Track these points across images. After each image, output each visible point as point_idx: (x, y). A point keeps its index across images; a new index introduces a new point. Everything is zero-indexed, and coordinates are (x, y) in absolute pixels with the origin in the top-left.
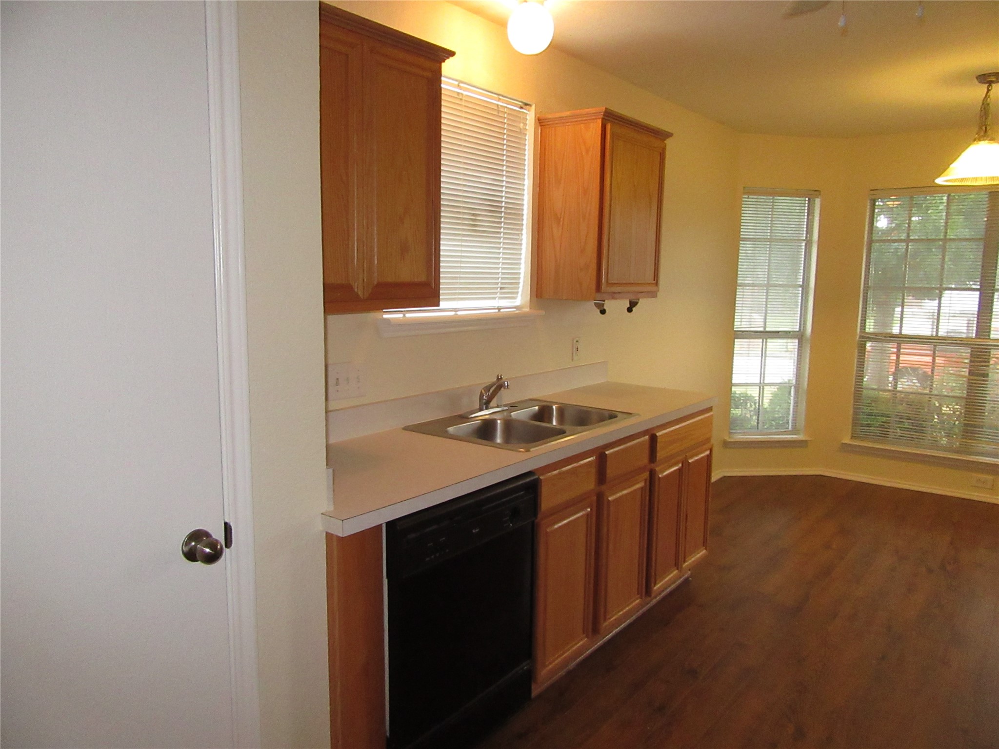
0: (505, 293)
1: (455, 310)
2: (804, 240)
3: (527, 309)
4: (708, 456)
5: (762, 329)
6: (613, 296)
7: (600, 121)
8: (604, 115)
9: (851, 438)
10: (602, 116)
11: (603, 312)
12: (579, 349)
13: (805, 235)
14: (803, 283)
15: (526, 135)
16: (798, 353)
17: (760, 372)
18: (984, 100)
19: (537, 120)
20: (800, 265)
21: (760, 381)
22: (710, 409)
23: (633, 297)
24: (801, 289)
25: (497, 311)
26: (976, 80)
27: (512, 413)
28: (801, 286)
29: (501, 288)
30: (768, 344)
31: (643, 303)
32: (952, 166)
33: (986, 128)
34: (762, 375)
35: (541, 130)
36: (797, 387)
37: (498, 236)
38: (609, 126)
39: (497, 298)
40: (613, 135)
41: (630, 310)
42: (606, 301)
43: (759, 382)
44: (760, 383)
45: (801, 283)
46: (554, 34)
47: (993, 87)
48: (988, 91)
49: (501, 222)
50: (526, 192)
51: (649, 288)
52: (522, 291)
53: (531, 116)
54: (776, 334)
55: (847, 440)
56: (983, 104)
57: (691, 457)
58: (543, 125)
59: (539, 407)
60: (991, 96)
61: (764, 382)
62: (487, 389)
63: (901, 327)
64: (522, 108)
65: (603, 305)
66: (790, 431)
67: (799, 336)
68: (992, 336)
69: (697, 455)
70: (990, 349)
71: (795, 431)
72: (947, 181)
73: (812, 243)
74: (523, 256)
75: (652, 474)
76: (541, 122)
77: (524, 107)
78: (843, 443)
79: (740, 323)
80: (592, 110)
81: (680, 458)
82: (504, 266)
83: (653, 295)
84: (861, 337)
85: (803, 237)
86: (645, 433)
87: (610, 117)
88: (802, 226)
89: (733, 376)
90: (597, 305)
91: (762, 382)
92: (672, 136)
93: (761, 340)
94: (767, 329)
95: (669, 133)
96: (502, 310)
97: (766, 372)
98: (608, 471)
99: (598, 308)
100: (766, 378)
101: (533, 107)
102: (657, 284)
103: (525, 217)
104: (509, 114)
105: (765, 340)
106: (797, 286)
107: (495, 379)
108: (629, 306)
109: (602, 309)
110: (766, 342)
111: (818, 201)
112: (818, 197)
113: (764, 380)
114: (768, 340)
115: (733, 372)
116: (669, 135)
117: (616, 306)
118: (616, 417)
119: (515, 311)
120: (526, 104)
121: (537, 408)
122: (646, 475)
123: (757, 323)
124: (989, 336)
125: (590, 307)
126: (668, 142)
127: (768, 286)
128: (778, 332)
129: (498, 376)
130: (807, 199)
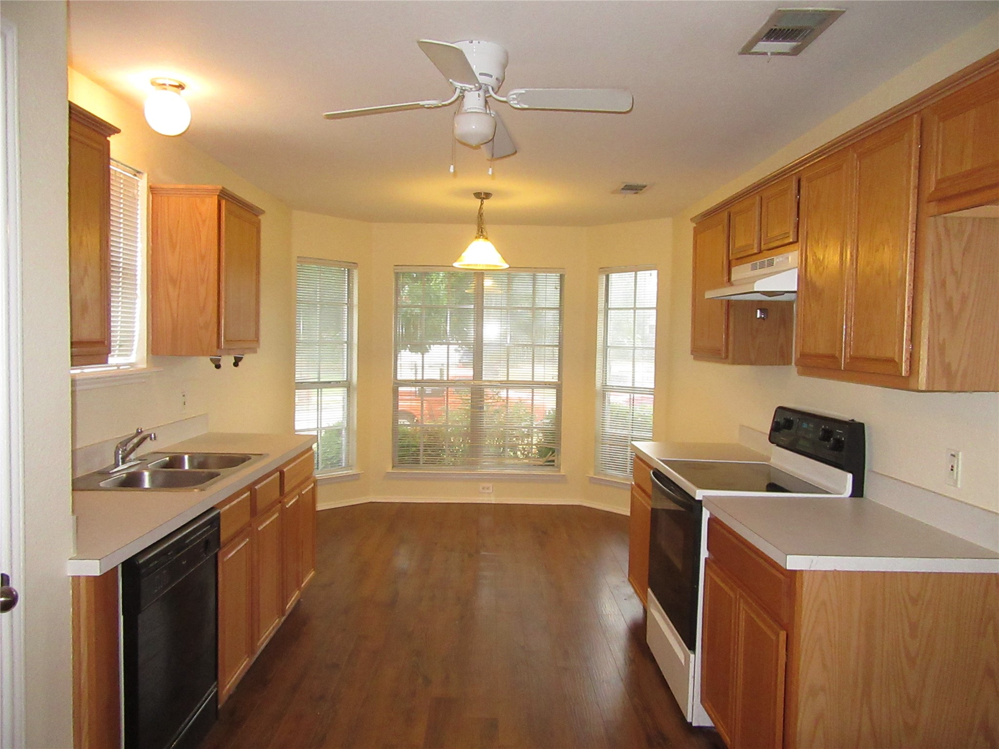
0: (123, 350)
2: (346, 304)
3: (144, 366)
4: (312, 488)
5: (316, 380)
7: (216, 197)
8: (220, 192)
9: (393, 467)
10: (218, 194)
11: (218, 366)
12: (186, 403)
13: (346, 300)
14: (348, 340)
15: (138, 200)
16: (347, 399)
17: (317, 418)
18: (479, 210)
19: (149, 188)
20: (344, 325)
21: (318, 426)
23: (240, 353)
24: (346, 345)
25: (116, 368)
26: (473, 195)
27: (149, 465)
28: (346, 343)
29: (120, 346)
30: (323, 393)
31: (247, 359)
32: (463, 254)
33: (482, 230)
34: (319, 421)
35: (153, 198)
36: (348, 429)
37: (117, 295)
38: (223, 203)
39: (116, 356)
40: (226, 210)
41: (236, 364)
42: (223, 357)
43: (316, 427)
44: (318, 428)
45: (346, 340)
46: (191, 122)
47: (485, 202)
48: (482, 204)
49: (119, 282)
50: (139, 254)
51: (252, 345)
52: (137, 349)
53: (143, 184)
54: (329, 384)
55: (390, 470)
56: (479, 213)
57: (304, 490)
58: (155, 194)
59: (169, 458)
60: (484, 209)
61: (321, 427)
62: (125, 443)
63: (423, 374)
64: (135, 175)
65: (219, 360)
66: (344, 467)
67: (347, 385)
68: (484, 379)
69: (306, 488)
70: (484, 388)
71: (349, 466)
72: (460, 265)
73: (353, 306)
74: (137, 315)
75: (283, 505)
76: (152, 190)
77: (138, 174)
78: (388, 472)
79: (299, 377)
80: (210, 187)
81: (297, 490)
82: (122, 325)
83: (254, 350)
84: (395, 383)
85: (345, 301)
86: (276, 470)
87: (224, 195)
88: (344, 292)
89: (296, 423)
90: (213, 361)
91: (319, 426)
92: (263, 213)
93: (316, 390)
94: (321, 380)
95: (263, 211)
96: (121, 368)
97: (322, 418)
98: (258, 504)
99: (214, 363)
100: (322, 423)
101: (145, 175)
102: (257, 341)
103: (138, 278)
104: (124, 180)
105: (319, 390)
106: (343, 343)
107: (135, 432)
108: (234, 361)
109: (218, 364)
110: (321, 391)
111: (356, 273)
112: (356, 269)
113: (321, 424)
114: (323, 390)
115: (296, 420)
116: (263, 212)
117: (227, 361)
118: (250, 459)
119: (129, 368)
120: (138, 172)
121: (168, 459)
122: (279, 506)
123: (313, 377)
124: (482, 378)
125: (205, 362)
126: (261, 217)
127: (320, 342)
128: (330, 382)
129: (138, 430)
130: (346, 270)
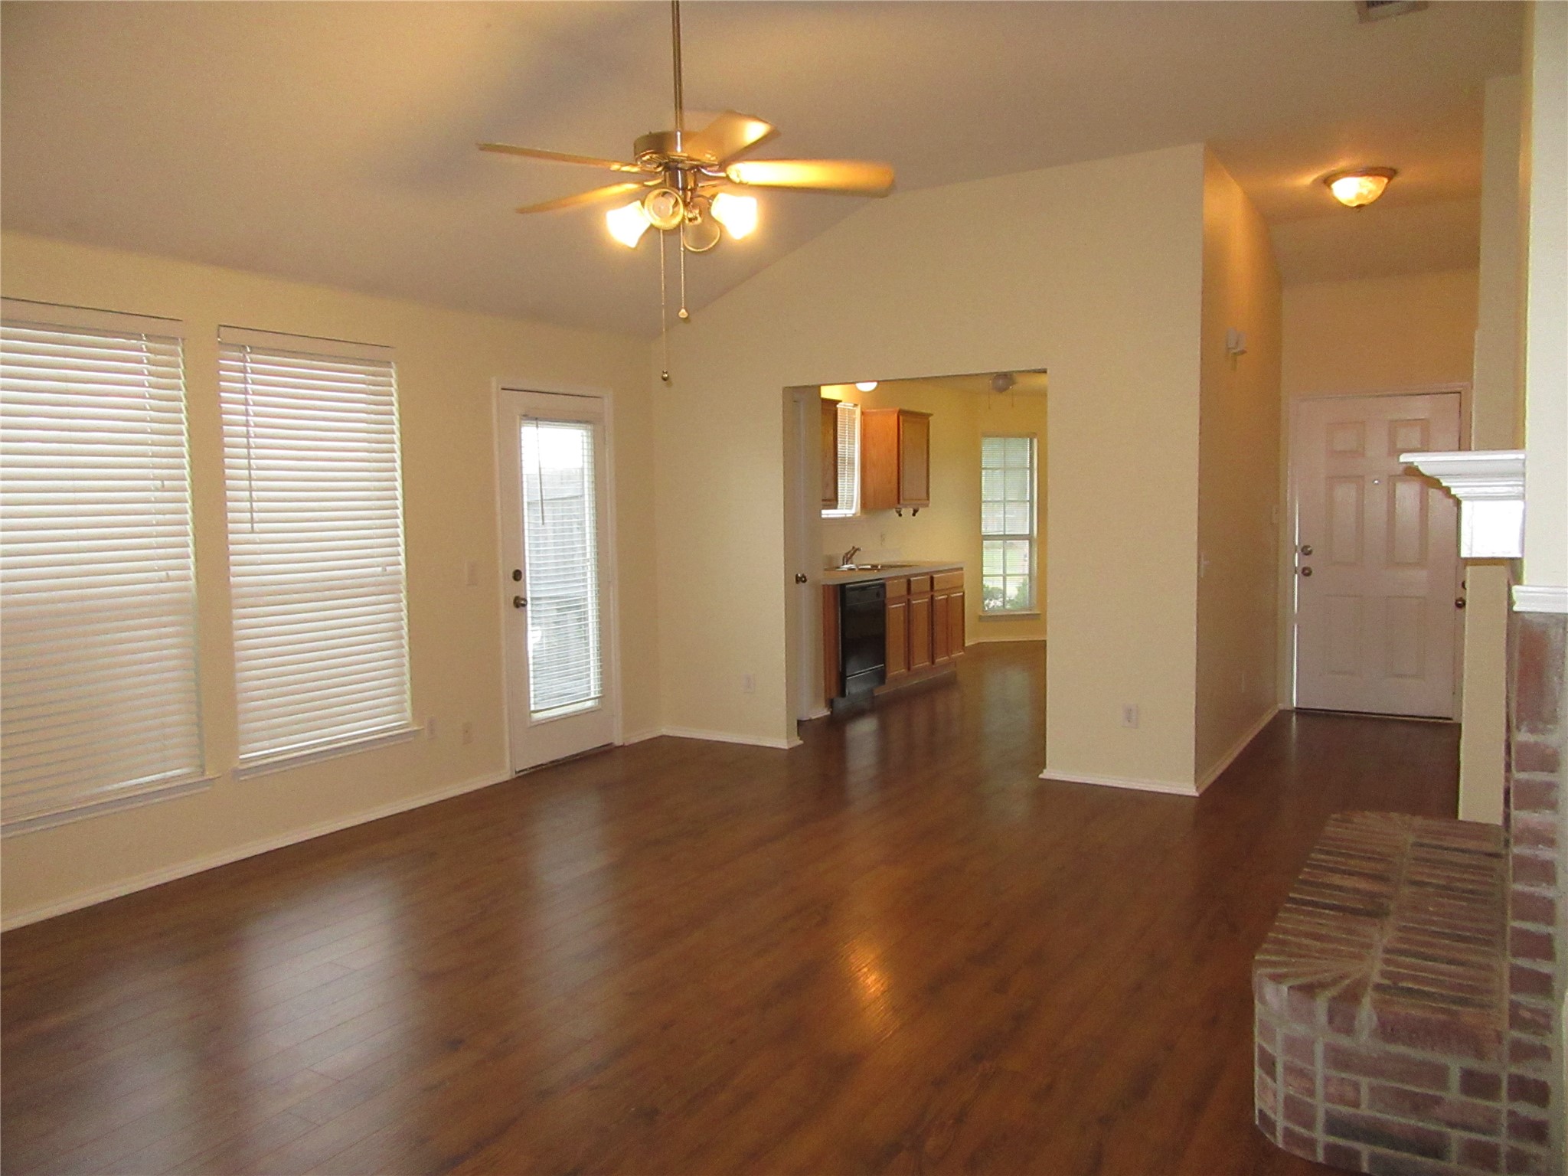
0: (846, 503)
1: (828, 515)
2: (1028, 468)
3: (859, 515)
4: (963, 596)
5: (1002, 533)
6: (906, 506)
7: (896, 415)
8: (899, 412)
10: (897, 413)
11: (900, 515)
12: (885, 539)
13: (1028, 465)
14: (1030, 499)
15: (855, 420)
16: (1029, 550)
19: (861, 413)
20: (1027, 486)
21: (1003, 572)
22: (962, 569)
23: (916, 508)
25: (844, 515)
28: (1028, 502)
29: (844, 501)
30: (1007, 544)
31: (921, 510)
36: (1030, 575)
38: (901, 417)
39: (841, 505)
40: (903, 421)
41: (914, 515)
42: (902, 509)
44: (1003, 574)
45: (1028, 499)
50: (856, 451)
51: (925, 502)
52: (857, 505)
53: (858, 411)
54: (1013, 537)
57: (954, 593)
58: (864, 415)
62: (847, 554)
64: (853, 407)
65: (901, 512)
66: (1027, 608)
67: (1029, 538)
69: (956, 593)
71: (1030, 608)
74: (856, 486)
75: (932, 597)
76: (863, 413)
79: (988, 528)
80: (892, 409)
81: (947, 592)
83: (927, 506)
86: (927, 573)
87: (901, 413)
88: (1026, 458)
90: (897, 512)
92: (933, 417)
93: (1002, 542)
94: (1007, 533)
96: (847, 515)
98: (912, 589)
99: (898, 514)
101: (860, 407)
102: (928, 499)
103: (856, 465)
104: (848, 411)
105: (1005, 542)
106: (1025, 502)
108: (913, 512)
111: (1036, 441)
112: (1035, 438)
114: (1008, 542)
116: (931, 415)
117: (907, 512)
119: (852, 516)
120: (856, 405)
122: (929, 596)
123: (998, 529)
125: (894, 512)
126: (930, 418)
127: (1005, 502)
128: (1015, 535)
129: (851, 548)
130: (1028, 439)
